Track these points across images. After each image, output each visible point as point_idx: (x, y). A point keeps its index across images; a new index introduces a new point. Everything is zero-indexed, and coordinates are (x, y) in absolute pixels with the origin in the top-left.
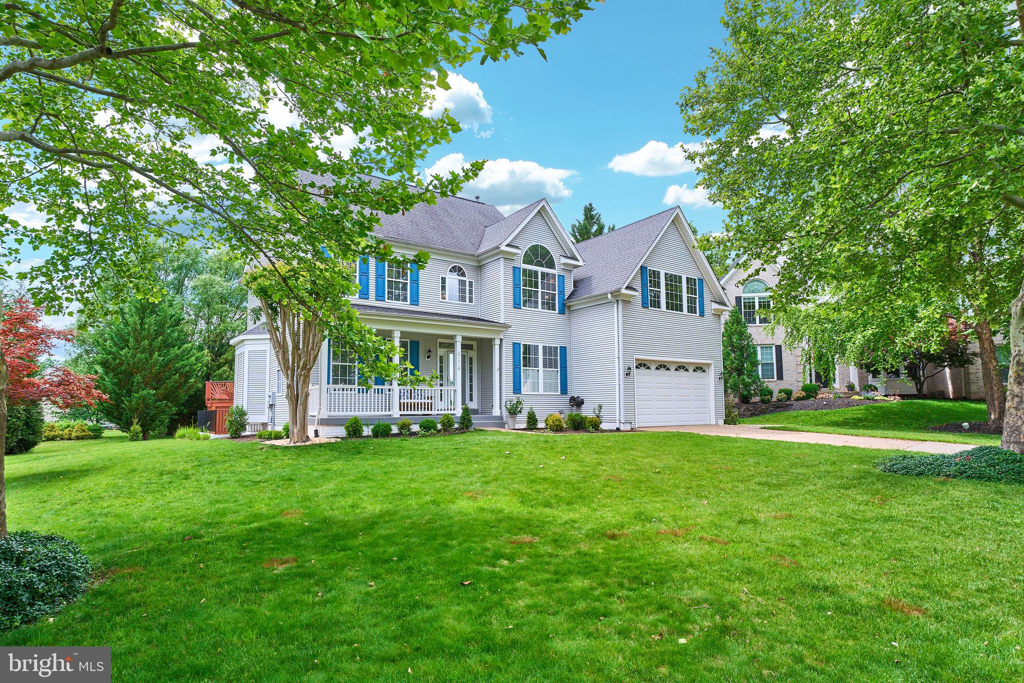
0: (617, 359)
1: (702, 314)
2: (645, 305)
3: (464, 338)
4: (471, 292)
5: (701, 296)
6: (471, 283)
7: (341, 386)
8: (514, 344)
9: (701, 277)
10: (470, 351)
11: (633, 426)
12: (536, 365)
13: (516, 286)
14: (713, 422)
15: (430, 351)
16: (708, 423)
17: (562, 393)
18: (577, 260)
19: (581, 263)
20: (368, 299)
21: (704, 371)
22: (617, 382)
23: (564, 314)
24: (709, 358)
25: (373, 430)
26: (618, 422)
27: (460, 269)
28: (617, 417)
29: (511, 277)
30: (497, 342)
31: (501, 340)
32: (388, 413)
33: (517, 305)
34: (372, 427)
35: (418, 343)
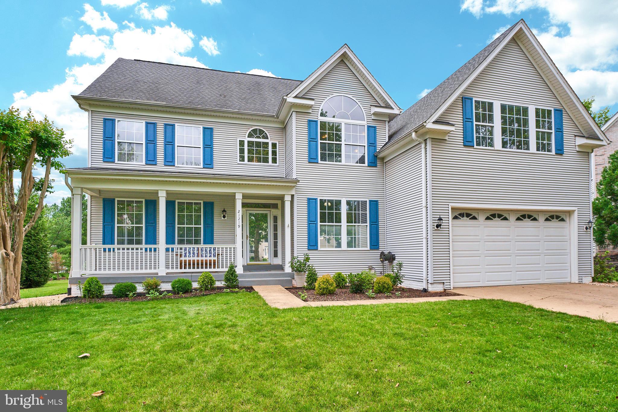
0: (424, 210)
1: (560, 152)
2: (468, 143)
3: (245, 196)
4: (274, 153)
5: (559, 130)
6: (274, 145)
7: (126, 246)
8: (309, 199)
9: (558, 107)
10: (273, 210)
11: (446, 287)
12: (339, 220)
13: (312, 140)
14: (575, 280)
15: (224, 211)
16: (568, 280)
17: (371, 249)
18: (392, 108)
19: (396, 111)
20: (156, 165)
21: (563, 220)
22: (424, 235)
23: (376, 166)
24: (569, 204)
25: (114, 290)
26: (425, 281)
27: (261, 132)
28: (424, 275)
29: (305, 131)
30: (288, 198)
31: (293, 196)
32: (153, 271)
33: (312, 160)
34: (114, 286)
35: (212, 204)
